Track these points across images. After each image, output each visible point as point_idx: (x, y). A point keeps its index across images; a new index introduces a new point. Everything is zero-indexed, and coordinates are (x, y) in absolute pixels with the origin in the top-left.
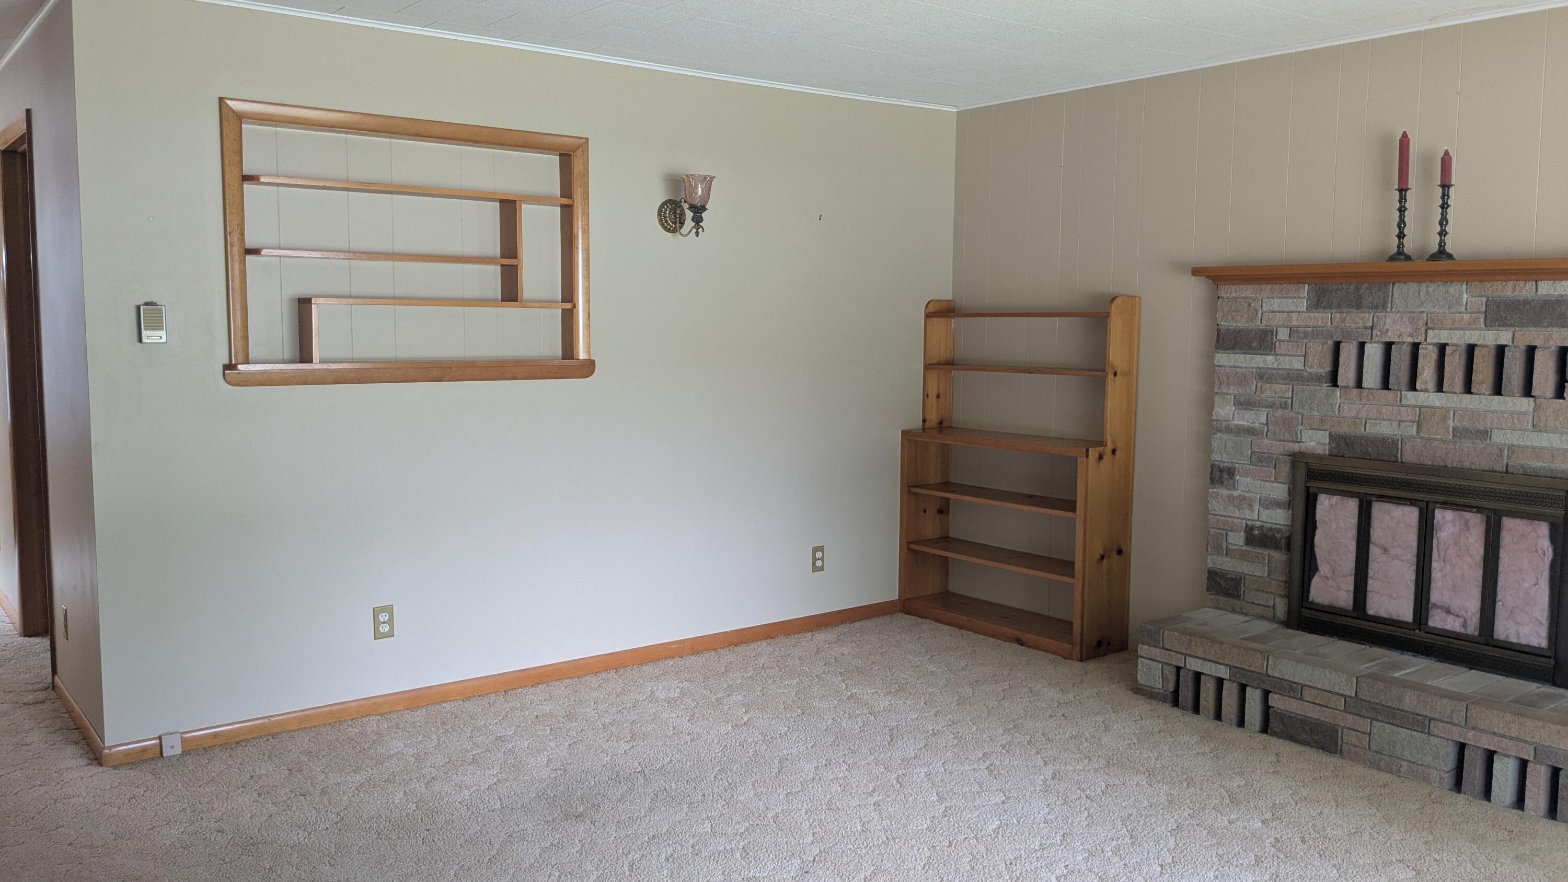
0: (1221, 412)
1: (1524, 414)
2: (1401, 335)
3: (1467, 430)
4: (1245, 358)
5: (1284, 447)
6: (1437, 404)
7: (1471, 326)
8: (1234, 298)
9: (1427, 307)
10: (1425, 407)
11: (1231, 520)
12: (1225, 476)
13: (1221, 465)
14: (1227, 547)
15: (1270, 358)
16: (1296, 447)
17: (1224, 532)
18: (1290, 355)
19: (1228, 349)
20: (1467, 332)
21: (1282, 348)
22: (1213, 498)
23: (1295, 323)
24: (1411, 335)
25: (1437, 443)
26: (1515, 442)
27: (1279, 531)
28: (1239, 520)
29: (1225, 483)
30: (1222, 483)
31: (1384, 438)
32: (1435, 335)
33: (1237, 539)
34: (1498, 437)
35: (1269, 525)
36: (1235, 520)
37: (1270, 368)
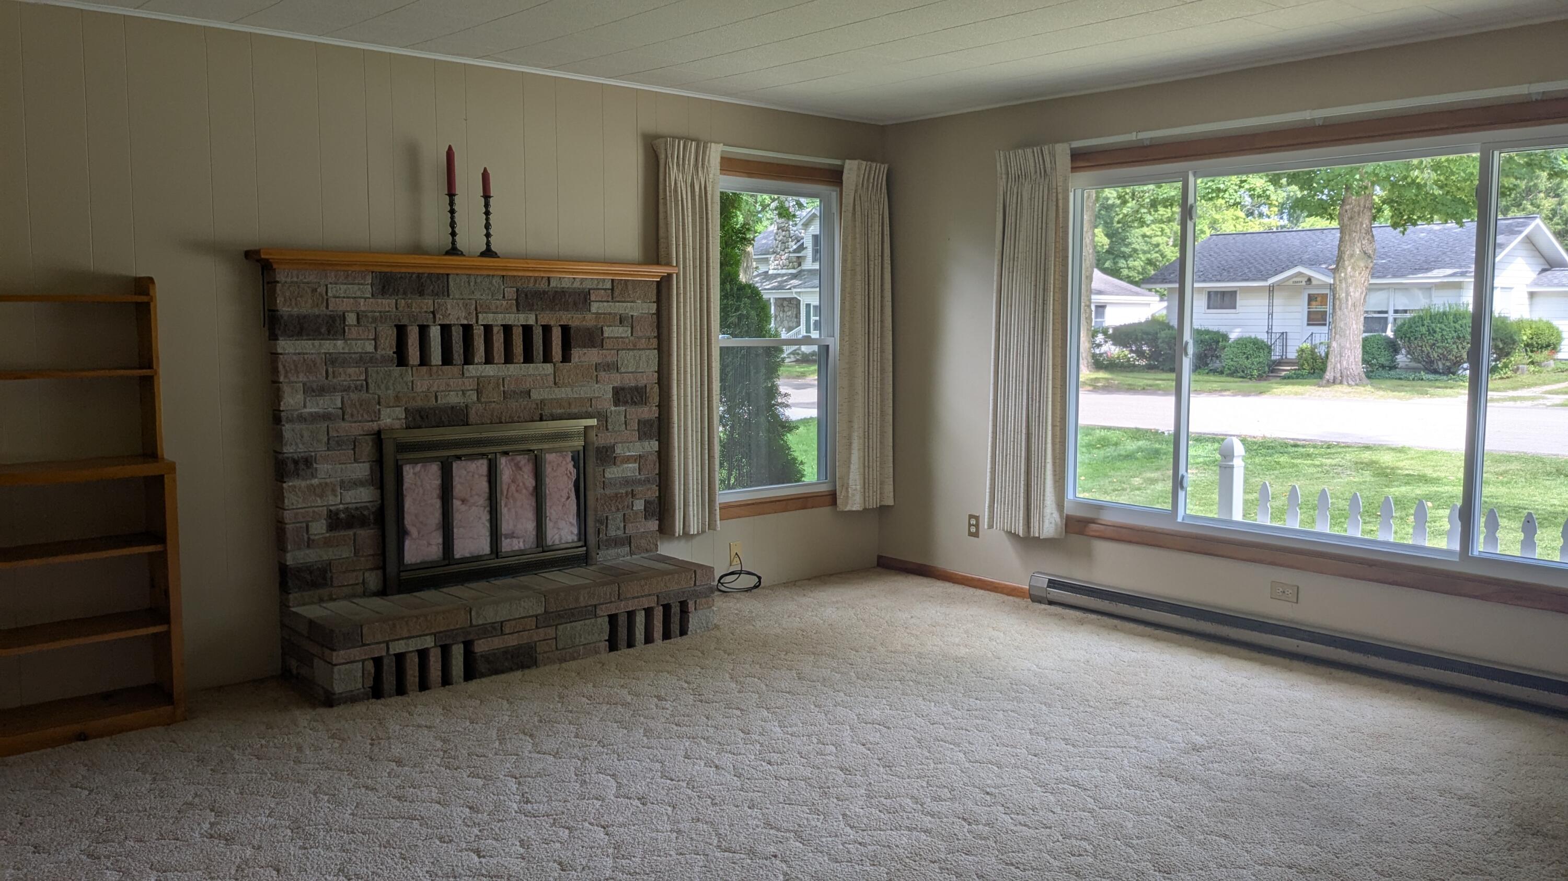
0: (292, 402)
1: (549, 375)
2: (458, 318)
3: (514, 392)
4: (313, 344)
5: (362, 427)
6: (492, 374)
7: (507, 311)
8: (296, 282)
9: (477, 295)
10: (483, 377)
11: (311, 510)
12: (302, 466)
13: (296, 456)
14: (309, 538)
15: (339, 343)
16: (375, 426)
17: (304, 525)
18: (362, 340)
19: (292, 336)
20: (507, 315)
21: (353, 333)
22: (290, 492)
23: (363, 309)
24: (466, 318)
25: (493, 405)
26: (546, 397)
27: (367, 508)
28: (321, 508)
29: (301, 473)
30: (298, 475)
31: (453, 407)
32: (484, 318)
33: (319, 528)
34: (535, 395)
35: (354, 506)
36: (316, 509)
37: (340, 353)
